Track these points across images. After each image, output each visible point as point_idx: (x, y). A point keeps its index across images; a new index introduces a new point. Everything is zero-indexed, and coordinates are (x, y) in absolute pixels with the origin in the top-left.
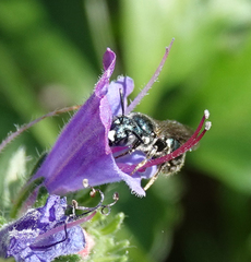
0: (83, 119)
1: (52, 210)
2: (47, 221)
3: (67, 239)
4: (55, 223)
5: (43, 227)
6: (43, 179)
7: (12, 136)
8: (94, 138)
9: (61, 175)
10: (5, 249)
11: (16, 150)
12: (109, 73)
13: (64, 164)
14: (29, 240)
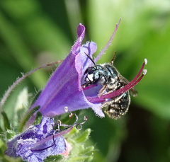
0: (65, 68)
1: (45, 126)
2: (42, 133)
3: (54, 145)
4: (47, 134)
5: (39, 137)
6: (39, 107)
7: (19, 80)
8: (72, 81)
9: (51, 104)
10: (15, 151)
11: (22, 89)
12: (81, 39)
13: (53, 97)
14: (30, 146)
